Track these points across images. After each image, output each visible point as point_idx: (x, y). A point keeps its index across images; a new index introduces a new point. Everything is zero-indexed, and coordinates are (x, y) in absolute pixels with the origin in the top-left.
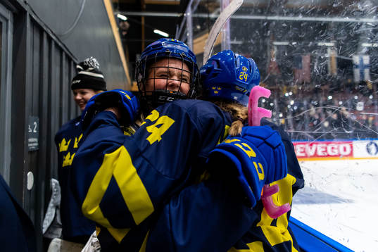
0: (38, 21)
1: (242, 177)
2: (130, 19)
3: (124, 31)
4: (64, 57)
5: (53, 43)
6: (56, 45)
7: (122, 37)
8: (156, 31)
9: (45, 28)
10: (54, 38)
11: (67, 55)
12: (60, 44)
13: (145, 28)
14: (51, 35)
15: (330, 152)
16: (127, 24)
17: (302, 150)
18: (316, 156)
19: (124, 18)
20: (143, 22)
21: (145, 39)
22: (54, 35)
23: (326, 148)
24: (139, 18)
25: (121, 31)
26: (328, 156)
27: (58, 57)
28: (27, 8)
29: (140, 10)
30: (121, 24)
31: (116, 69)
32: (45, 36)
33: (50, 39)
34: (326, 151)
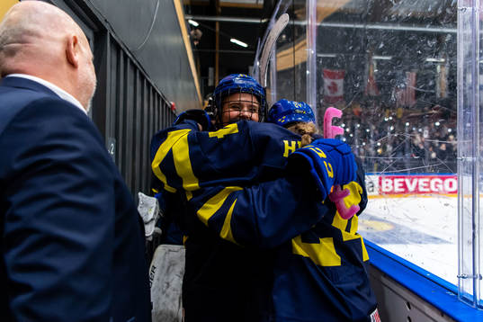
0: (117, 39)
1: (314, 171)
2: (202, 25)
3: (196, 40)
4: (138, 75)
5: (128, 60)
6: (132, 62)
7: (193, 46)
8: (233, 41)
9: (122, 46)
10: (130, 55)
11: (140, 73)
12: (135, 62)
13: (220, 35)
14: (127, 53)
15: (433, 188)
16: (199, 32)
17: (401, 185)
18: (417, 191)
19: (196, 24)
20: (217, 29)
21: (220, 49)
22: (130, 52)
23: (429, 183)
24: (213, 23)
25: (192, 40)
26: (432, 192)
27: (133, 75)
28: (107, 26)
29: (214, 14)
30: (192, 32)
31: (187, 85)
32: (122, 53)
33: (126, 57)
34: (429, 187)
